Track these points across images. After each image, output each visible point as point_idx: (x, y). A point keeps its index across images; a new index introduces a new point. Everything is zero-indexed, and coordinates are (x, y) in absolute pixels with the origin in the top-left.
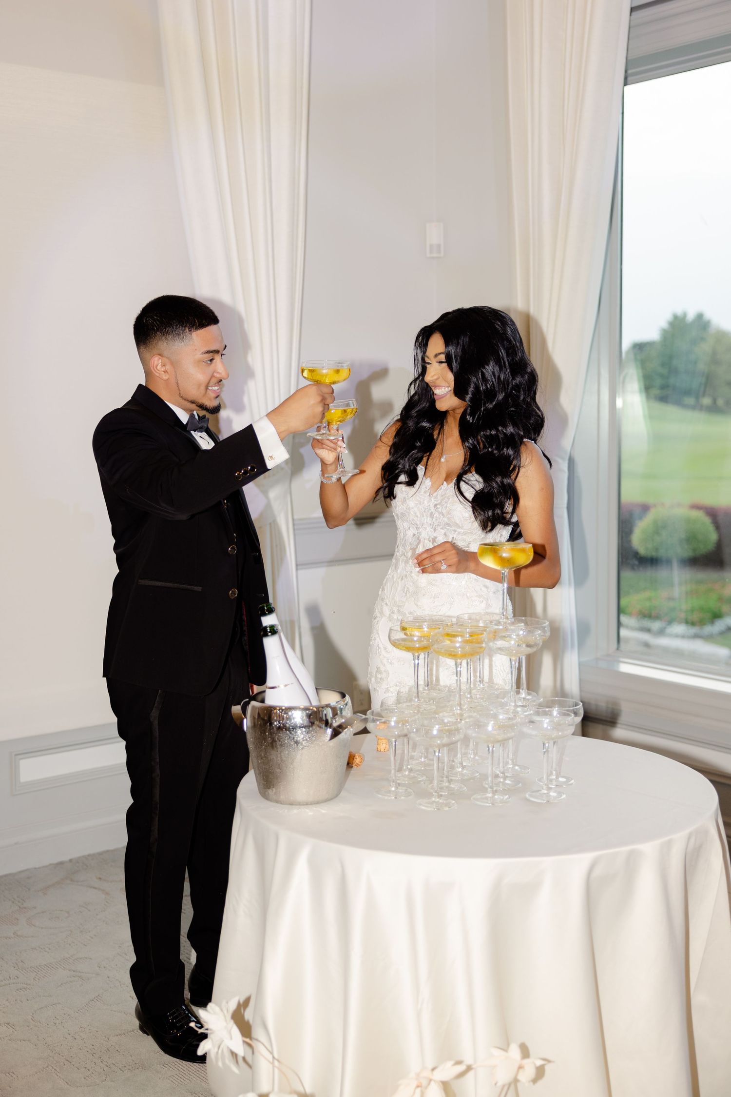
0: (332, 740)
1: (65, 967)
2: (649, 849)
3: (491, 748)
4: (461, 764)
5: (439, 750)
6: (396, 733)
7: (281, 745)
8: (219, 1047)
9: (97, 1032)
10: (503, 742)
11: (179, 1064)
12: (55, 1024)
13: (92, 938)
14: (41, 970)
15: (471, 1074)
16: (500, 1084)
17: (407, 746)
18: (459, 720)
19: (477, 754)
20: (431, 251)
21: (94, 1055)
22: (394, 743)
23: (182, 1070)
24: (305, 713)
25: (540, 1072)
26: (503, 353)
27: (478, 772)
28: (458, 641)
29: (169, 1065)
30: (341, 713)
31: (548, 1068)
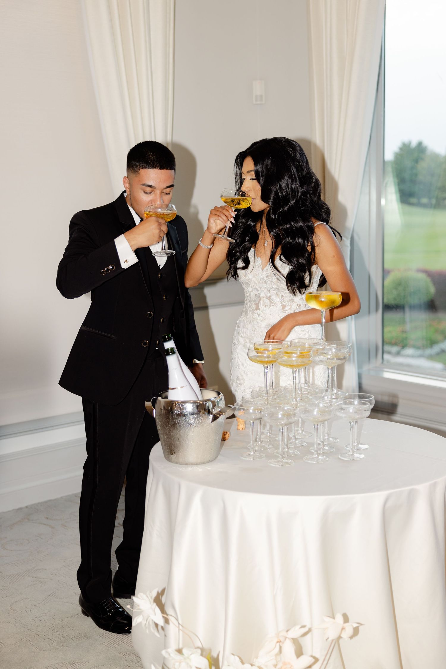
0: (213, 423)
1: (29, 575)
2: (422, 488)
3: (316, 426)
4: (294, 436)
5: (283, 428)
6: (254, 417)
7: (180, 426)
8: (147, 620)
9: (54, 615)
10: (323, 422)
11: (110, 634)
12: (26, 611)
13: (45, 556)
14: (14, 578)
15: (309, 635)
16: (330, 639)
17: (260, 427)
18: (295, 408)
19: (303, 430)
20: (256, 101)
21: (54, 630)
22: (252, 424)
23: (112, 638)
24: (195, 405)
25: (356, 631)
26: (294, 170)
27: (305, 442)
28: (294, 356)
29: (103, 635)
30: (218, 405)
31: (361, 628)
